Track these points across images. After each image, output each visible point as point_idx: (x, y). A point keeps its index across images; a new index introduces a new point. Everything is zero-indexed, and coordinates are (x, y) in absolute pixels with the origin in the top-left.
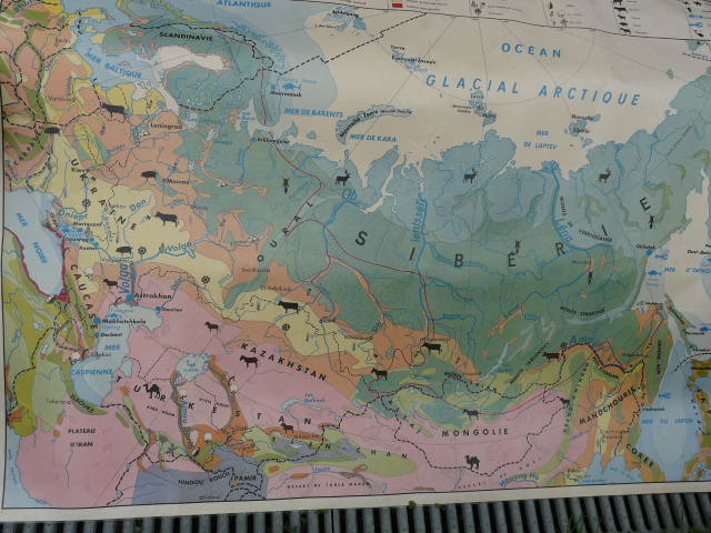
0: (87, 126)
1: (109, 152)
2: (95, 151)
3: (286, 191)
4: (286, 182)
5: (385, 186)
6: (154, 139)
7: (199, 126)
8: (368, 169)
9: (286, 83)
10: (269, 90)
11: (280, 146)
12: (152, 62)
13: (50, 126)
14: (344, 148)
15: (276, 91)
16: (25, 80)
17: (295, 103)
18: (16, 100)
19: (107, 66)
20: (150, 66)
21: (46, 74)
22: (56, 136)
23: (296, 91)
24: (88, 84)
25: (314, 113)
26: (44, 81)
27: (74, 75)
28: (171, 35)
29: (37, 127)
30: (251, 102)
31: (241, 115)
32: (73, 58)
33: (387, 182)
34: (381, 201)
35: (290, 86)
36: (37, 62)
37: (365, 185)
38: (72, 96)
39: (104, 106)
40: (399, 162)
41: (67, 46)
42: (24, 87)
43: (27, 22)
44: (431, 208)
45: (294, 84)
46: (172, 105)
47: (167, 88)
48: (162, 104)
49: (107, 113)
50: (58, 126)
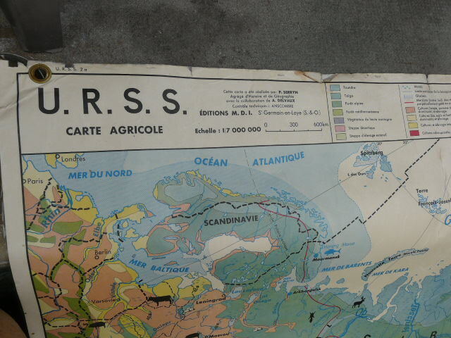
0: (133, 317)
1: (155, 330)
2: (142, 332)
3: (311, 321)
4: (312, 315)
5: (390, 301)
6: (199, 312)
7: (242, 295)
8: (380, 292)
9: (327, 250)
10: (312, 257)
11: (312, 293)
12: (200, 257)
13: (94, 322)
14: (365, 283)
15: (319, 257)
16: (65, 292)
17: (334, 263)
18: (57, 308)
19: (153, 268)
20: (199, 261)
21: (88, 285)
22: (102, 328)
23: (336, 254)
24: (133, 286)
25: (348, 266)
26: (86, 291)
27: (118, 281)
28: (216, 222)
29: (81, 324)
30: (294, 271)
31: (282, 280)
32: (116, 267)
33: (393, 297)
34: (385, 312)
35: (332, 251)
36: (77, 277)
37: (375, 303)
38: (117, 297)
39: (151, 299)
40: (406, 283)
41: (109, 256)
42: (64, 298)
43: (59, 238)
44: (422, 306)
45: (335, 249)
46: (218, 285)
47: (215, 275)
48: (208, 287)
49: (154, 304)
50: (104, 321)
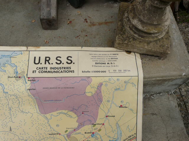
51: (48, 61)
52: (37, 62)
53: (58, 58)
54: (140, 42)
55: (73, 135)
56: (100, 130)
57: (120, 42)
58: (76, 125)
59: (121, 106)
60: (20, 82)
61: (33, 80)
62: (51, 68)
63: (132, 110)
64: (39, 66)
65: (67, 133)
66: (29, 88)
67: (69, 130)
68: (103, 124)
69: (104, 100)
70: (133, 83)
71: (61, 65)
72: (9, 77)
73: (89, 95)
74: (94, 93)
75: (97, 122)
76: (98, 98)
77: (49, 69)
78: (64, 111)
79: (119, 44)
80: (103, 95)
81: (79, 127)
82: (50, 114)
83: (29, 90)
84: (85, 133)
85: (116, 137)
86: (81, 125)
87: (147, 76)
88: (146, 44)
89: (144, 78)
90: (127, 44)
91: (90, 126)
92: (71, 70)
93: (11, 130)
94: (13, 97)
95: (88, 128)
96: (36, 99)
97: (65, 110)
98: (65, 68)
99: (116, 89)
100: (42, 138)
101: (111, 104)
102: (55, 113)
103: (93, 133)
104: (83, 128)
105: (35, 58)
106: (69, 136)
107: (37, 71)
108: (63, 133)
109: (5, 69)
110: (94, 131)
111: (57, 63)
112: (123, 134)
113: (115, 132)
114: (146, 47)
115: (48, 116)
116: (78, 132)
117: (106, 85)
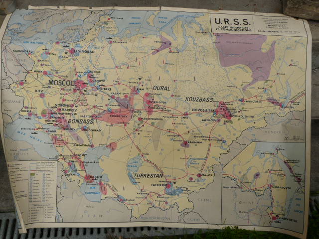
51: (227, 22)
52: (218, 22)
53: (236, 20)
54: (310, 6)
55: (248, 89)
56: (271, 87)
57: (292, 6)
58: (250, 80)
59: (291, 65)
60: (207, 36)
61: (218, 35)
62: (231, 27)
63: (301, 68)
64: (220, 25)
65: (243, 86)
66: (214, 41)
67: (245, 84)
68: (274, 81)
69: (276, 58)
70: (302, 43)
71: (239, 26)
72: (196, 32)
73: (264, 51)
74: (268, 49)
75: (269, 79)
76: (271, 54)
77: (229, 28)
78: (241, 66)
79: (290, 8)
80: (275, 53)
81: (253, 82)
82: (229, 67)
83: (215, 42)
84: (259, 88)
85: (285, 94)
86: (255, 80)
87: (315, 38)
88: (314, 8)
89: (313, 40)
90: (297, 8)
91: (263, 82)
92: (248, 29)
93: (195, 80)
94: (200, 48)
95: (261, 83)
96: (219, 52)
97: (243, 64)
98: (242, 28)
99: (287, 48)
100: (221, 89)
101: (282, 62)
102: (233, 67)
103: (265, 89)
104: (256, 83)
105: (215, 19)
106: (244, 89)
107: (220, 29)
108: (239, 86)
109: (192, 26)
110: (266, 87)
111: (235, 24)
112: (292, 91)
113: (285, 90)
114: (315, 11)
115: (227, 68)
116: (252, 86)
117: (279, 43)
